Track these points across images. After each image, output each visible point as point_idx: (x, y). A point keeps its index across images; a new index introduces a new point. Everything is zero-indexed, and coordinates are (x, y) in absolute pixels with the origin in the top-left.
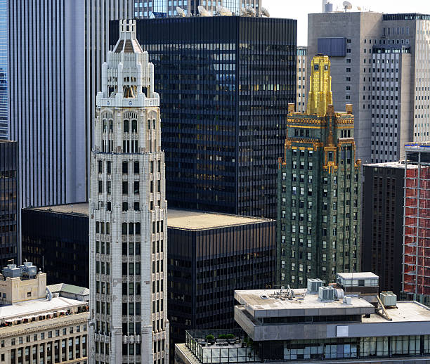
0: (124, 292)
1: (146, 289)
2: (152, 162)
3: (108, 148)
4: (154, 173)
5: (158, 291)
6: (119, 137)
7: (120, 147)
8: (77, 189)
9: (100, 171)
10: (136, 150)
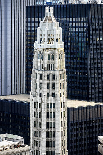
0: (47, 136)
1: (58, 135)
2: (61, 74)
3: (41, 68)
4: (62, 80)
5: (63, 136)
6: (46, 62)
7: (46, 67)
8: (7, 88)
9: (36, 78)
10: (54, 69)
